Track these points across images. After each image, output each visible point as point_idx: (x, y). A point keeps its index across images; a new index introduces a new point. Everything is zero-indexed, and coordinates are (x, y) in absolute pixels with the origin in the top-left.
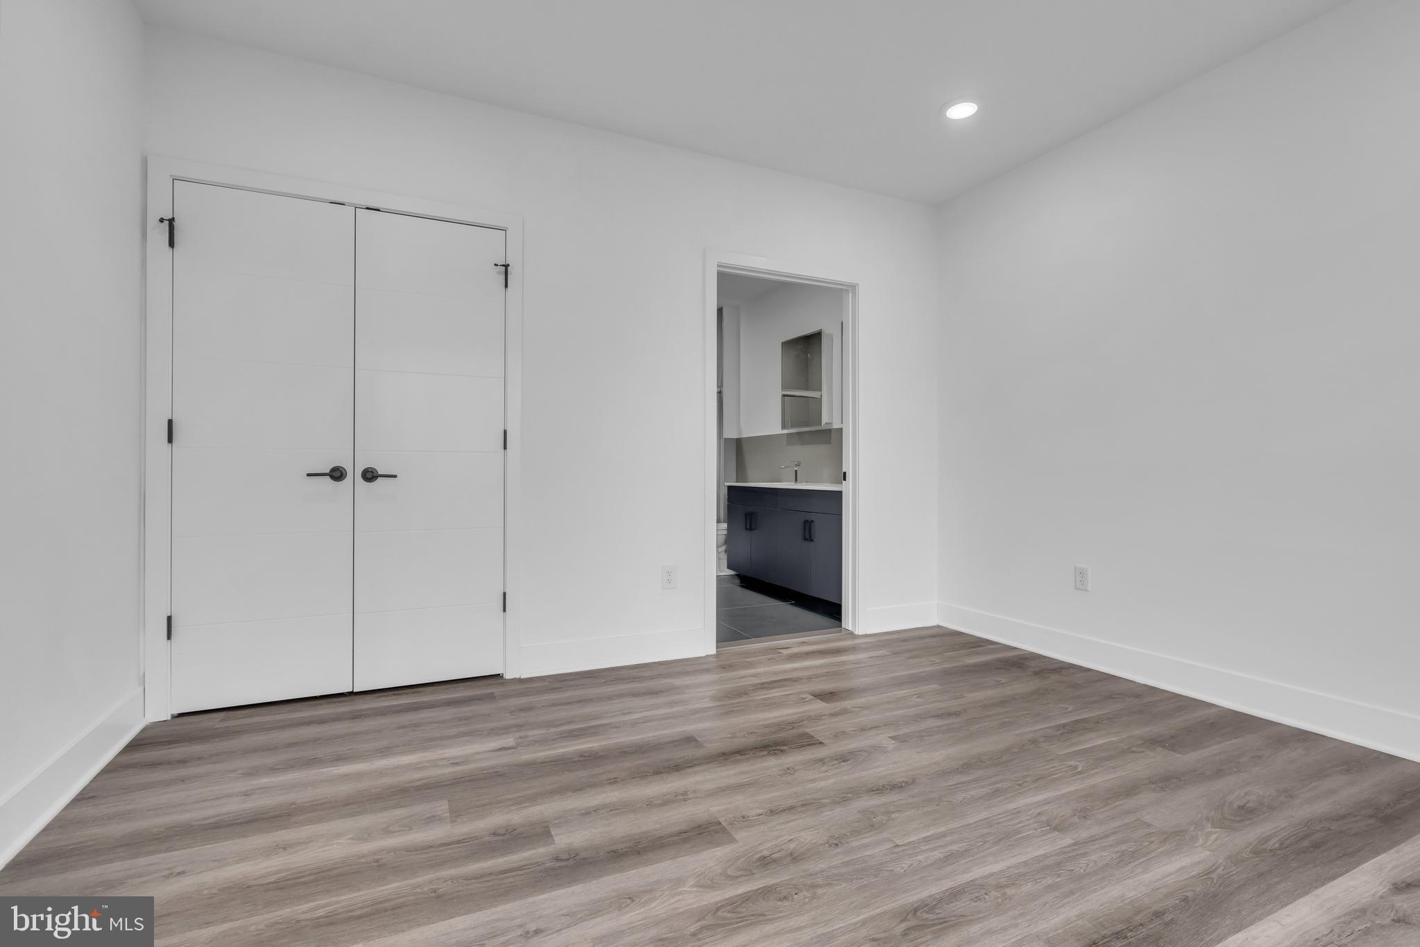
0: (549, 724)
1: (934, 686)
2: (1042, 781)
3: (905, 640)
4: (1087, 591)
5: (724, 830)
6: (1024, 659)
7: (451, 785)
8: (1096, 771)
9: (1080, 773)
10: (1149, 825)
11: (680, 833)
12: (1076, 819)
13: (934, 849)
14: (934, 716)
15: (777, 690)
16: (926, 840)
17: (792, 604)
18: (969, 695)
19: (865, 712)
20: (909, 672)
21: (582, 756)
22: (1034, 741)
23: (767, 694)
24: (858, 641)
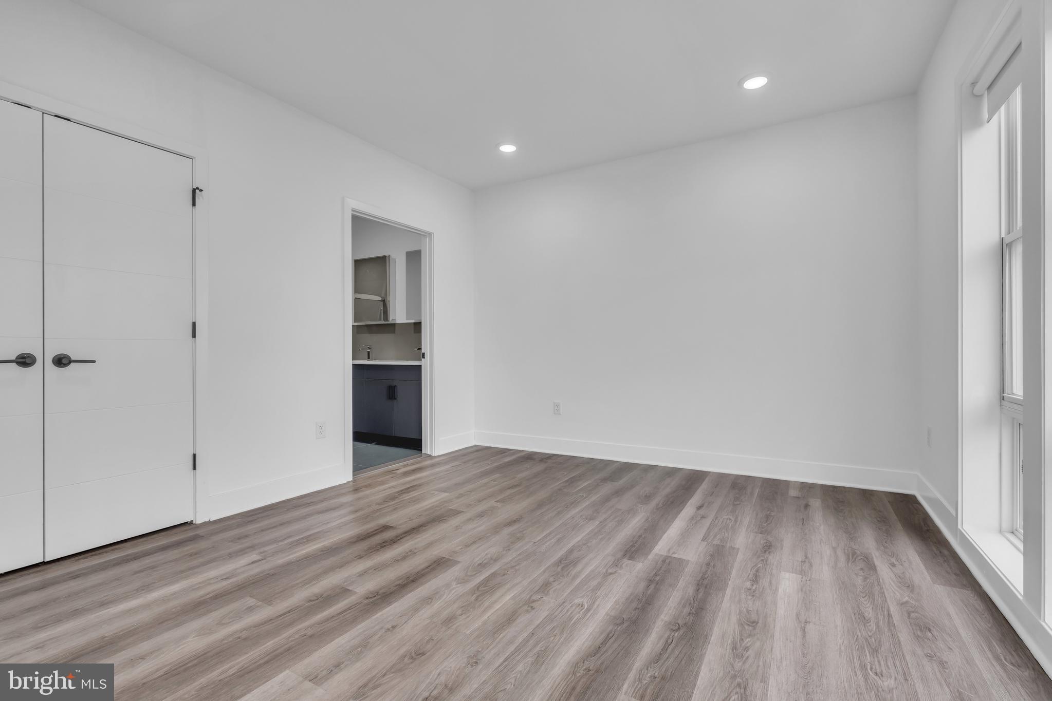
0: (275, 541)
1: (497, 475)
2: (574, 504)
3: (464, 455)
4: (560, 414)
5: (449, 560)
6: (531, 455)
7: (237, 590)
8: (591, 496)
9: (586, 497)
10: (620, 510)
11: (427, 567)
12: (595, 514)
13: (551, 539)
14: (509, 488)
15: (413, 492)
16: (545, 537)
17: (376, 444)
18: (519, 476)
19: (473, 493)
20: (481, 470)
21: (322, 551)
22: (560, 490)
23: (410, 495)
24: (437, 460)
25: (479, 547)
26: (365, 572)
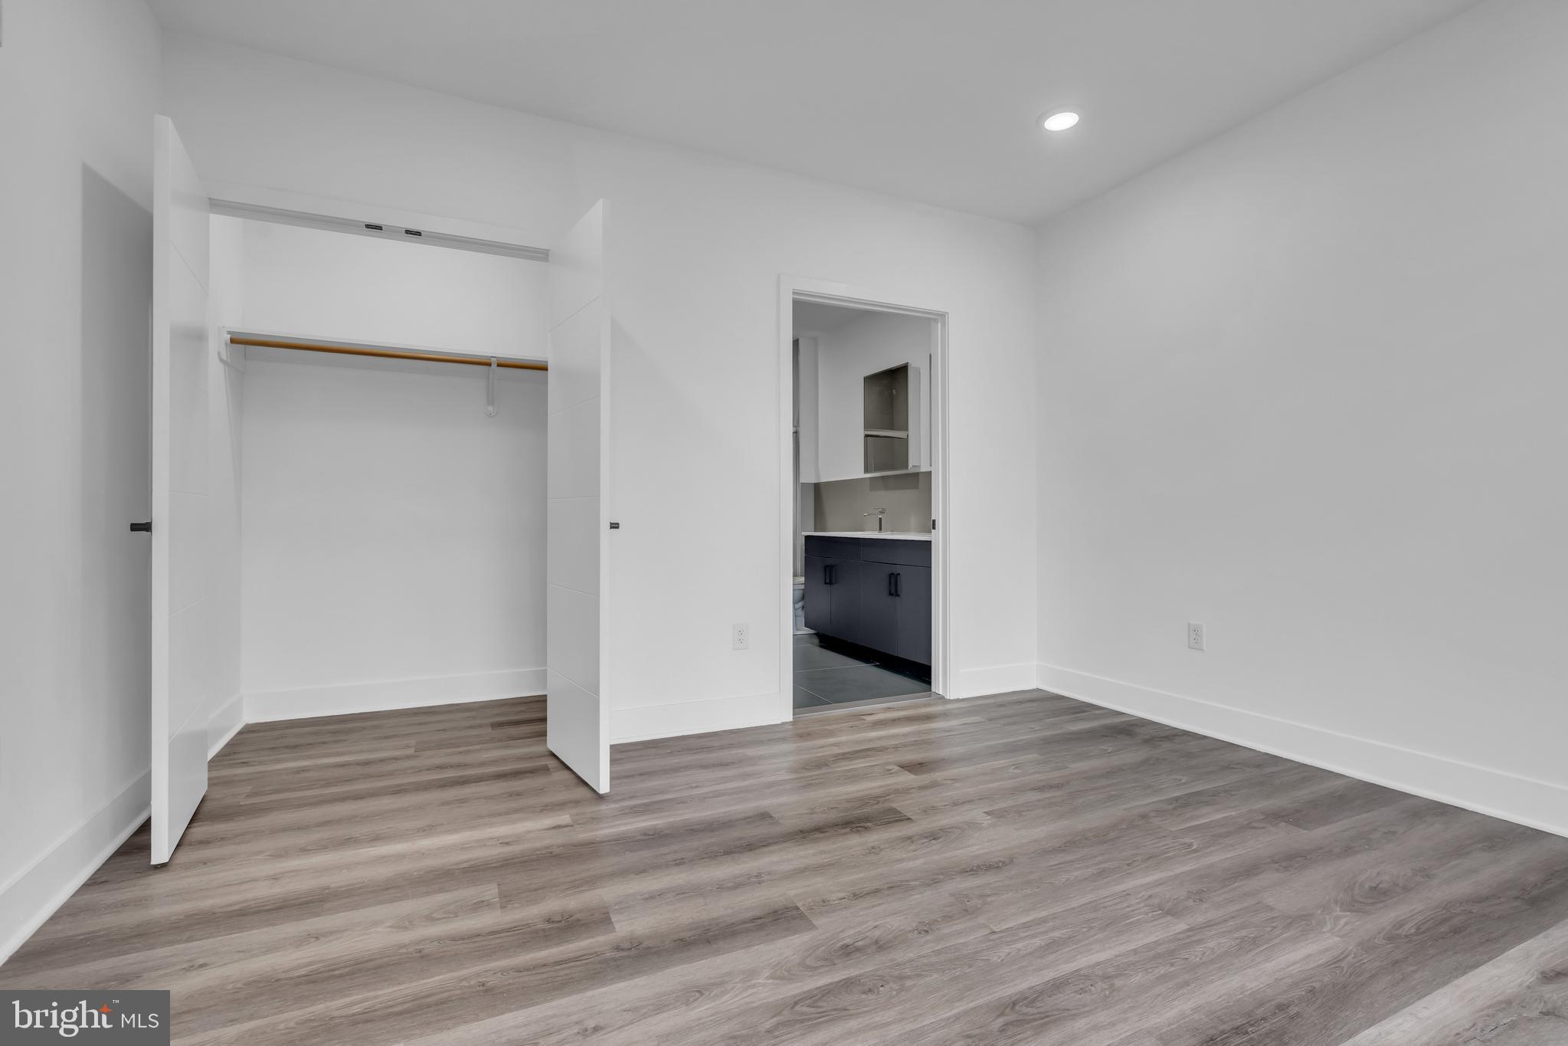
1: (1033, 756)
2: (1154, 860)
3: (1001, 705)
4: (1202, 650)
5: (802, 916)
6: (1134, 725)
7: (501, 867)
8: (1213, 848)
9: (1195, 851)
10: (1272, 909)
11: (754, 919)
12: (1190, 902)
13: (1034, 936)
14: (1033, 789)
15: (860, 760)
16: (1026, 926)
17: (876, 666)
18: (1072, 766)
19: (958, 785)
20: (1006, 741)
21: (645, 834)
22: (1144, 816)
23: (850, 765)
24: (949, 706)
25: (874, 906)
26: (659, 895)
